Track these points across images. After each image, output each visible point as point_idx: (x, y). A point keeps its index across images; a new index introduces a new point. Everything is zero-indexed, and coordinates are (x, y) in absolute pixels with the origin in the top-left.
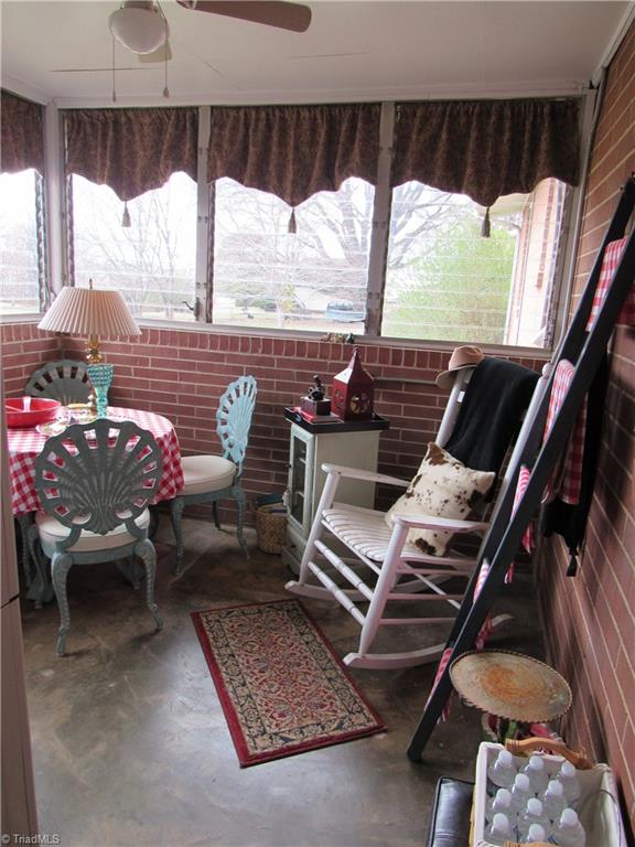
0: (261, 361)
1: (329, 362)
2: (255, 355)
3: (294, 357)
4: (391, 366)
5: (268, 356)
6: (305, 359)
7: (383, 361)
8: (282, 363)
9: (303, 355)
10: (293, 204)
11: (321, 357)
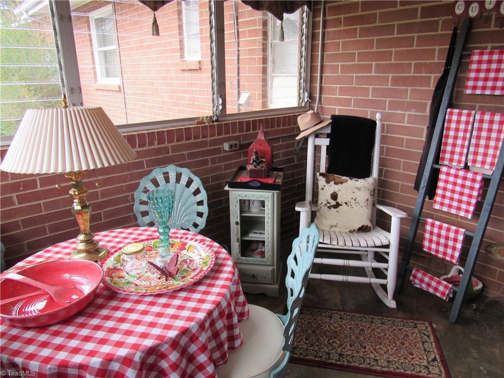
0: (158, 152)
1: (209, 139)
2: (152, 147)
3: (184, 142)
4: (245, 133)
5: (163, 146)
6: (192, 141)
7: (241, 130)
8: (175, 149)
9: (190, 139)
10: (155, 9)
11: (203, 137)
